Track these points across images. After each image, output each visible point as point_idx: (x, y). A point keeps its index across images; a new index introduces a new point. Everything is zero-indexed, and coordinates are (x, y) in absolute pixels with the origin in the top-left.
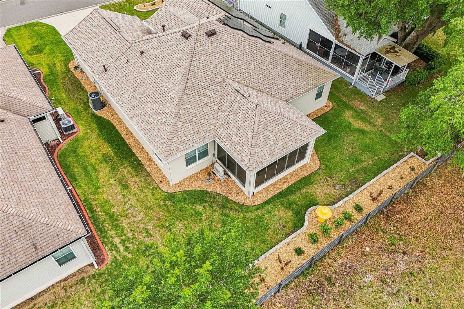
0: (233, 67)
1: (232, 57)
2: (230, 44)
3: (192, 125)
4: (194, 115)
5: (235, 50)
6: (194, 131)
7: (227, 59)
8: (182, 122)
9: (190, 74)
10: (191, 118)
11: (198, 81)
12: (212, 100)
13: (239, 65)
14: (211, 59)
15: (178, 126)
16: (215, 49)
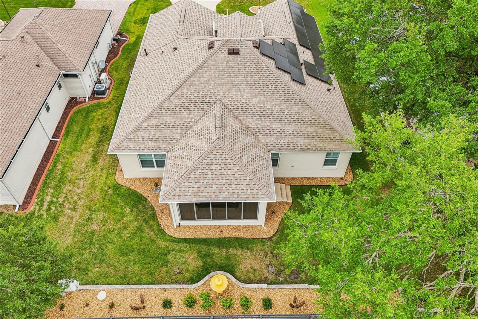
0: (234, 93)
1: (241, 83)
2: (247, 68)
3: (155, 131)
4: (164, 122)
5: (249, 76)
6: (153, 137)
7: (233, 83)
8: (148, 124)
9: (186, 83)
10: (158, 124)
11: (189, 93)
12: (190, 116)
13: (243, 93)
14: (217, 77)
15: (142, 126)
16: (227, 69)
